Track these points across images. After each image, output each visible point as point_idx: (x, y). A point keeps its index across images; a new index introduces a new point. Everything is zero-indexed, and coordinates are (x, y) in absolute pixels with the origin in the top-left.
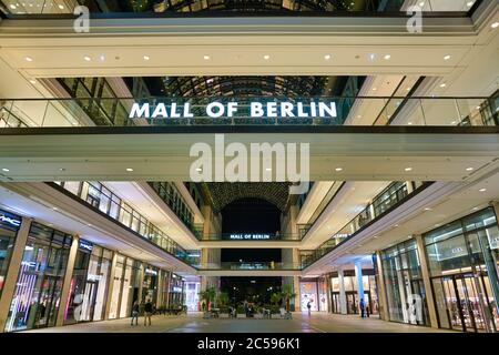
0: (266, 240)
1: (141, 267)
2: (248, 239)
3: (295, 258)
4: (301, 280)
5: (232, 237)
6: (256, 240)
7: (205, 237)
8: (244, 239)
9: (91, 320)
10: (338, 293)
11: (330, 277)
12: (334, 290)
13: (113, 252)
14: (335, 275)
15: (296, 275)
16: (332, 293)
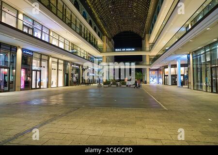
0: (133, 51)
1: (69, 64)
2: (124, 51)
3: (148, 59)
4: (150, 70)
5: (116, 50)
6: (128, 51)
7: (104, 50)
8: (122, 51)
9: (40, 88)
10: (168, 75)
11: (164, 68)
12: (166, 74)
13: (49, 57)
14: (166, 67)
15: (147, 68)
16: (165, 76)
